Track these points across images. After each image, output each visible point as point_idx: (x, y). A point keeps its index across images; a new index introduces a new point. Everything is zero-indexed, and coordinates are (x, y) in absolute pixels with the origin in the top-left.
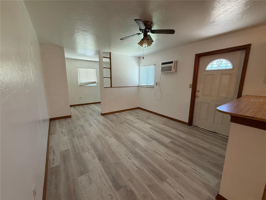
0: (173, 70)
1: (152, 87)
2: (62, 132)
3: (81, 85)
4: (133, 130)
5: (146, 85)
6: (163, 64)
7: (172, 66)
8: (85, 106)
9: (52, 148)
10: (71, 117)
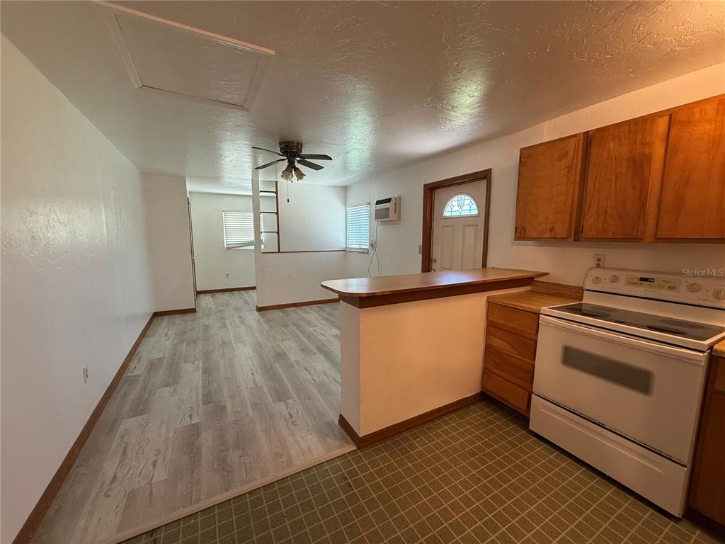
0: (392, 216)
1: (366, 252)
2: (166, 335)
3: (230, 248)
4: (297, 336)
5: (357, 247)
6: (378, 203)
7: (389, 208)
8: (236, 293)
9: (139, 355)
10: (195, 312)
